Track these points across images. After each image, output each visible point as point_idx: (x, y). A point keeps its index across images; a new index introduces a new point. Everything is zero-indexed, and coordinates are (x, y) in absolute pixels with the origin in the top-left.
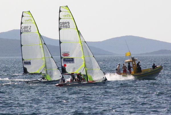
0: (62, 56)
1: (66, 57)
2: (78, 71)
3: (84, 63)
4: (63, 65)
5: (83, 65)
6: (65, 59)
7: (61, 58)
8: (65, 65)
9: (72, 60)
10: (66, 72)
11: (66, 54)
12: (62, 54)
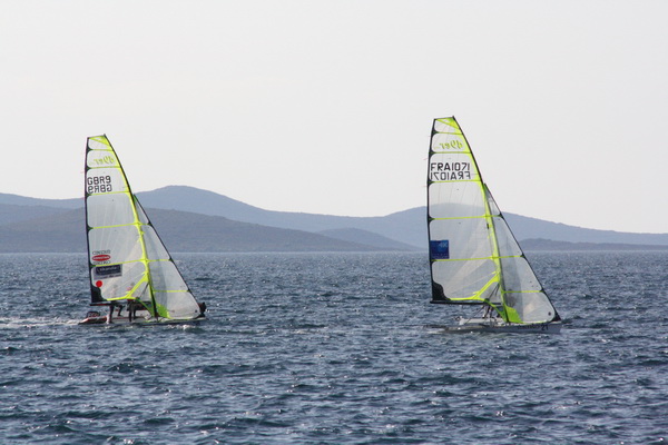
0: (92, 262)
1: (102, 264)
2: (132, 295)
3: (146, 272)
4: (94, 284)
5: (145, 279)
6: (99, 268)
7: (91, 266)
8: (99, 284)
9: (117, 270)
10: (102, 300)
11: (103, 257)
12: (92, 256)
